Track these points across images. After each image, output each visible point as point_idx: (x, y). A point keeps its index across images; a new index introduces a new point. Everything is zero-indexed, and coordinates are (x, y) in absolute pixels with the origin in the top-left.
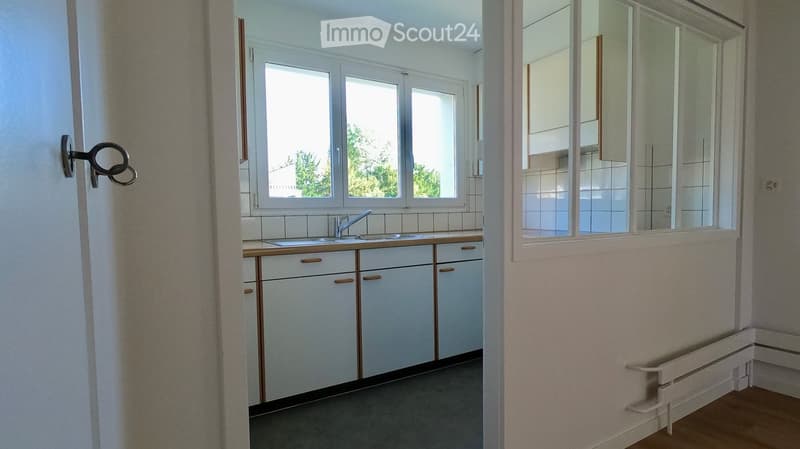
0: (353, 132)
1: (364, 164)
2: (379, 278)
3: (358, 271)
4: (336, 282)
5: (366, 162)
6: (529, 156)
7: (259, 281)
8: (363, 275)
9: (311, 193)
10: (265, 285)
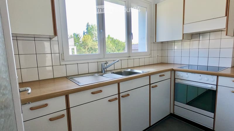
0: (91, 27)
1: (95, 38)
2: (128, 95)
3: (119, 93)
4: (109, 101)
5: (95, 37)
6: (183, 34)
7: (68, 109)
8: (121, 95)
9: (79, 47)
10: (71, 110)
